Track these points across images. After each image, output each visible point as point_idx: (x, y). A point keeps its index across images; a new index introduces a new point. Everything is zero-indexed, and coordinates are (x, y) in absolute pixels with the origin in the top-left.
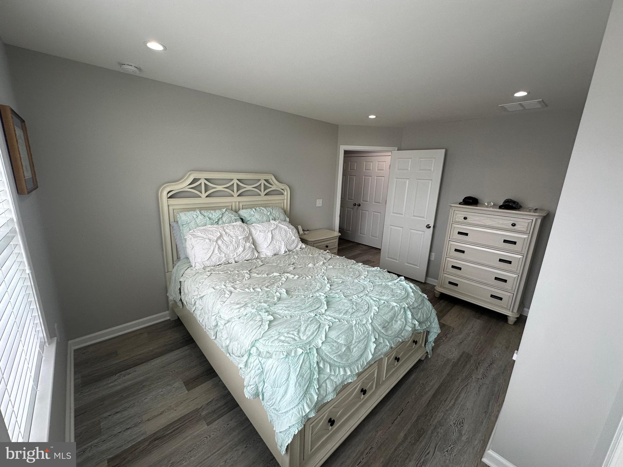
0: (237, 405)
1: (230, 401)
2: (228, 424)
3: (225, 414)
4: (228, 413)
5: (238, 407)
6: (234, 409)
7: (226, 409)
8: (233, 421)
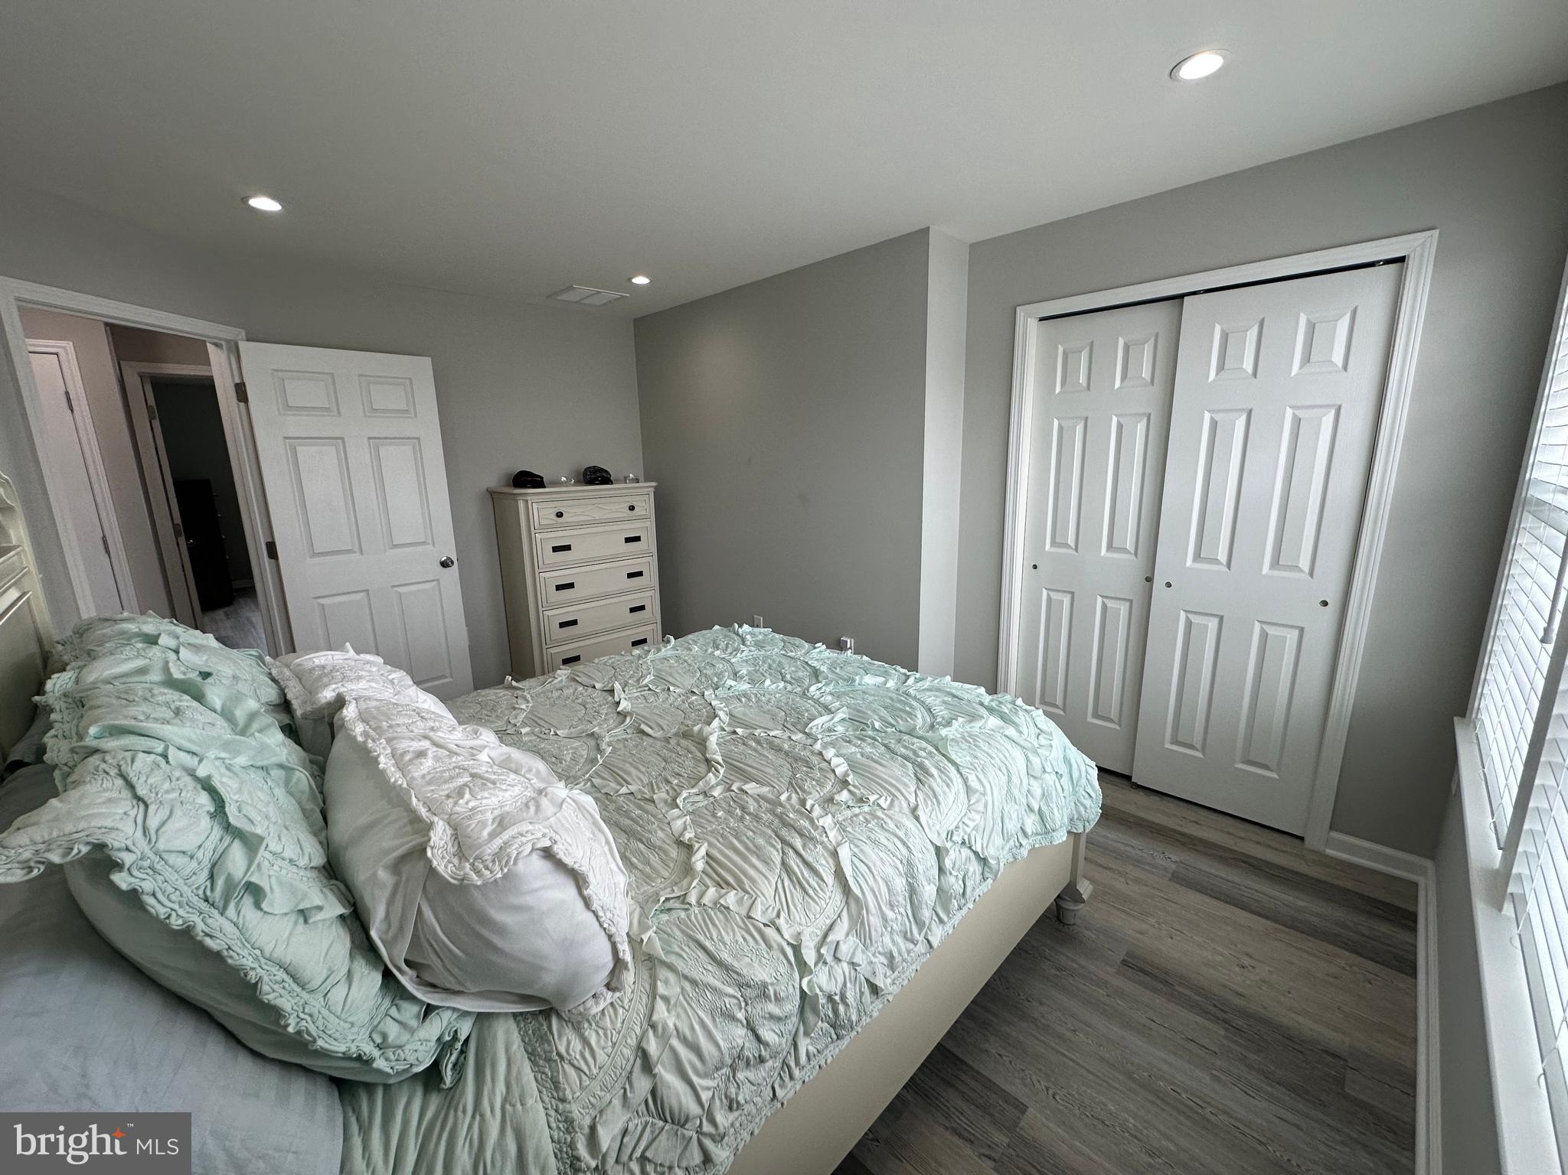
0: (940, 1047)
1: (938, 1076)
2: (1000, 1055)
3: (978, 1073)
4: (972, 1068)
5: (945, 1044)
6: (953, 1055)
7: (964, 1077)
8: (987, 1046)
